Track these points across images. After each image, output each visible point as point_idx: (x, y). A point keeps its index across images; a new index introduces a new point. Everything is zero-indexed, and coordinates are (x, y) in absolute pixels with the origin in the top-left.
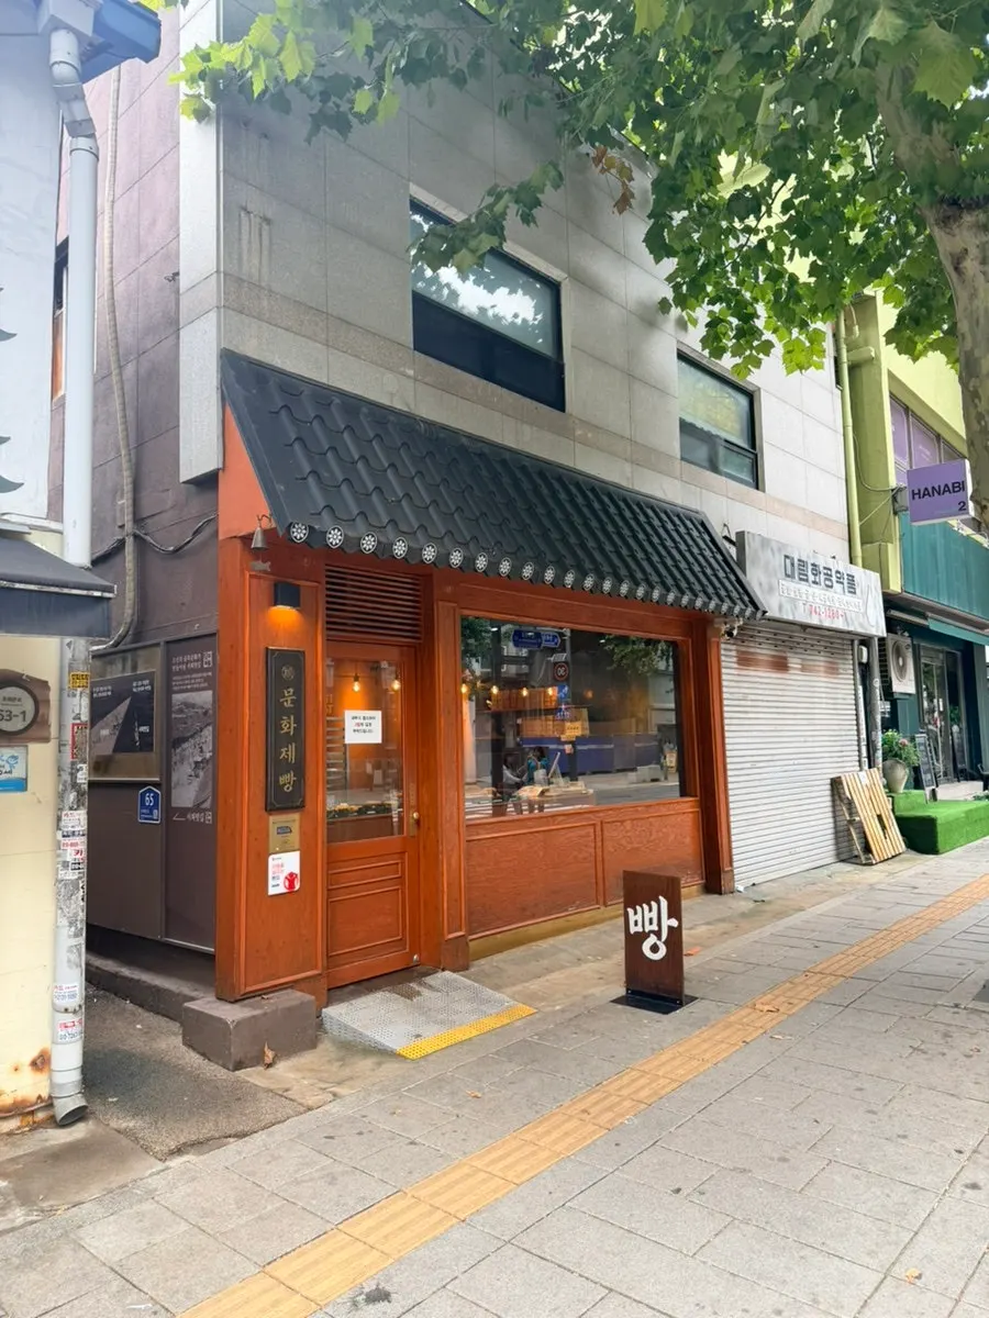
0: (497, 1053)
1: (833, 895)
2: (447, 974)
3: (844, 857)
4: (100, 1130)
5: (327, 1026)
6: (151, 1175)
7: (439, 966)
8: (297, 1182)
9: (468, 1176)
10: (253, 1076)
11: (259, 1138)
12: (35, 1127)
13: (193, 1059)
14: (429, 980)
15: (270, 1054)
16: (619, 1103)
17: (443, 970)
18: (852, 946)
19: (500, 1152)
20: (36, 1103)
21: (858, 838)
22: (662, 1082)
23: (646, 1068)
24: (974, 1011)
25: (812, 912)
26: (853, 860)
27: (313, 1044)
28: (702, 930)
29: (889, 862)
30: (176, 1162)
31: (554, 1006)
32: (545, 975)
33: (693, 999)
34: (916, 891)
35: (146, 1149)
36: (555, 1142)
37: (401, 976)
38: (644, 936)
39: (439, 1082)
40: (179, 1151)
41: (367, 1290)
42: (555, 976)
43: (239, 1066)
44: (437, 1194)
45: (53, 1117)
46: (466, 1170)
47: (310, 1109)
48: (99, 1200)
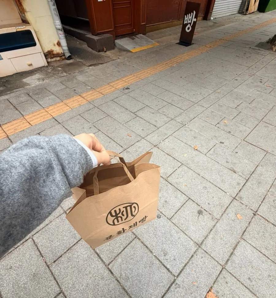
0: (151, 52)
1: (233, 22)
2: (141, 35)
3: (240, 12)
4: (75, 61)
5: (116, 45)
6: (87, 69)
7: (139, 33)
8: (113, 72)
9: (144, 72)
10: (102, 53)
11: (105, 64)
12: (63, 59)
13: (90, 49)
14: (137, 36)
15: (105, 49)
16: (173, 62)
17: (140, 34)
18: (233, 34)
19: (150, 69)
20: (61, 54)
21: (247, 6)
22: (183, 59)
23: (180, 56)
24: (254, 49)
25: (227, 26)
26: (242, 13)
27: (114, 49)
28: (199, 29)
29: (251, 14)
30: (90, 67)
31: (163, 44)
32: (162, 37)
33: (193, 44)
34: (254, 22)
35: (85, 65)
36: (160, 68)
37: (131, 35)
38: (187, 24)
39: (139, 57)
40: (91, 66)
41: (126, 87)
42: (164, 38)
43: (99, 51)
44: (138, 75)
45: (66, 58)
46: (143, 72)
47: (114, 60)
48: (78, 72)
